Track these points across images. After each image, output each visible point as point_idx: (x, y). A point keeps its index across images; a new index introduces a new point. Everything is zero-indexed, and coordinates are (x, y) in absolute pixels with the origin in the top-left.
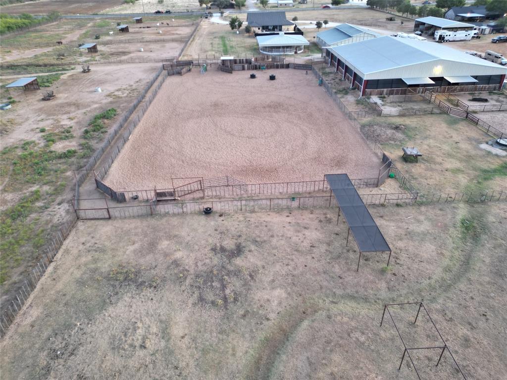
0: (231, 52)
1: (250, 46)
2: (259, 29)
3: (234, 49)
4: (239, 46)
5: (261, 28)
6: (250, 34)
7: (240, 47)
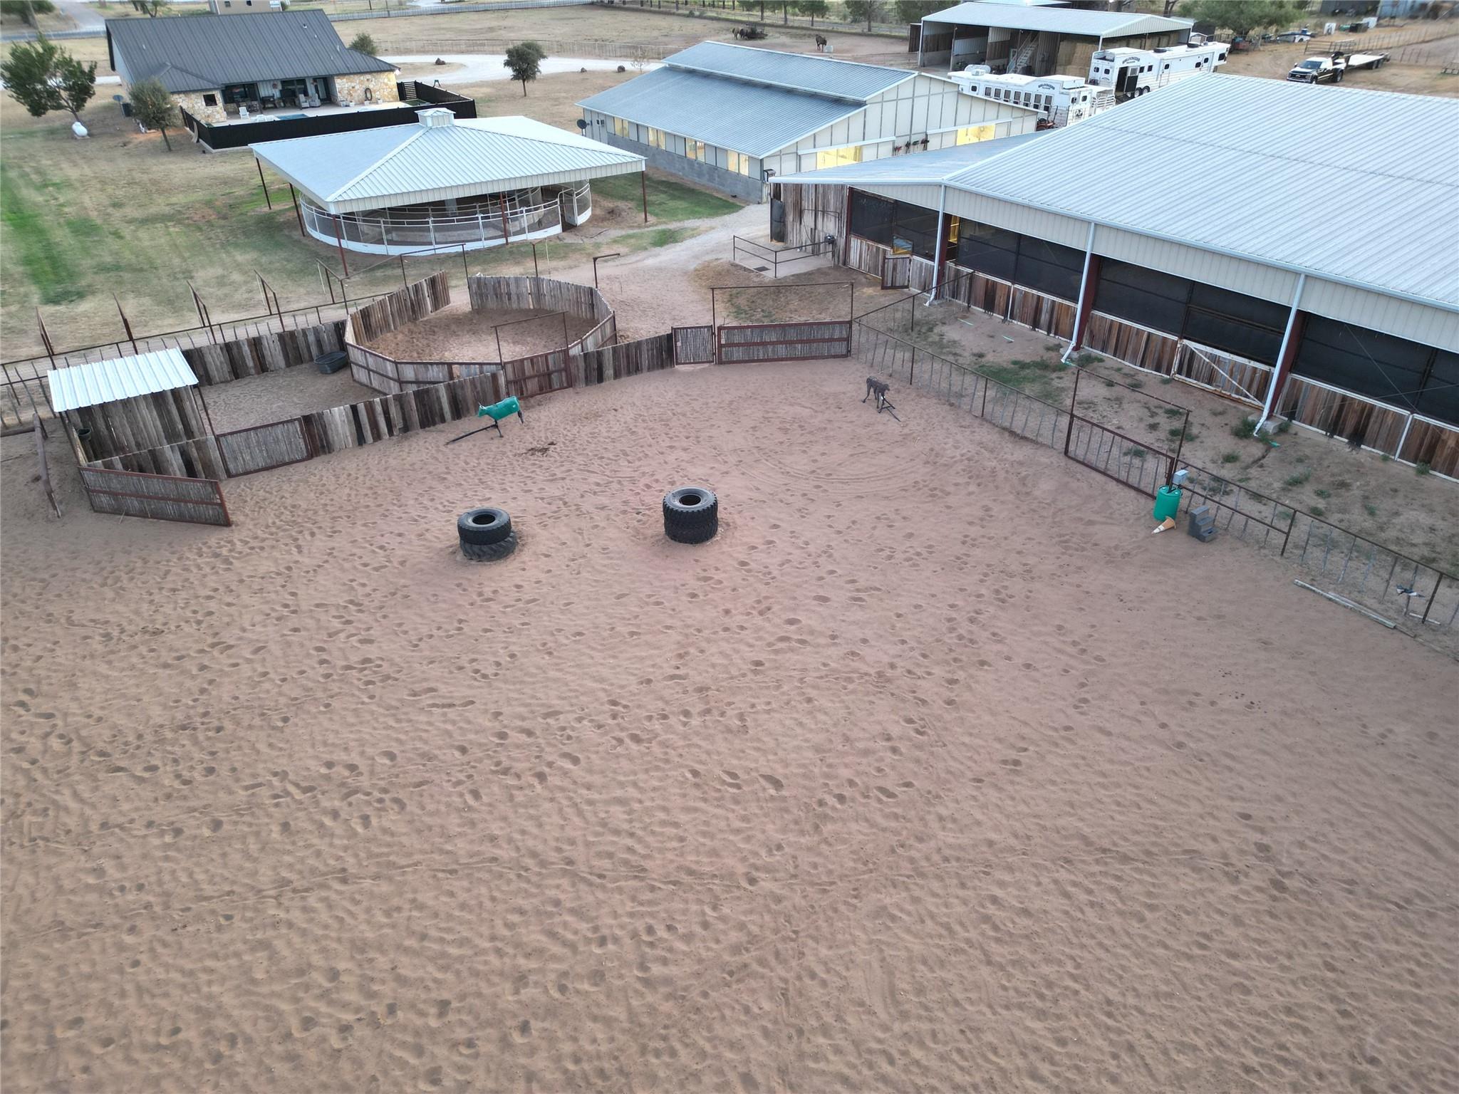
0: (102, 269)
1: (209, 203)
2: (210, 100)
3: (115, 245)
4: (131, 212)
5: (219, 97)
6: (170, 133)
7: (146, 221)
